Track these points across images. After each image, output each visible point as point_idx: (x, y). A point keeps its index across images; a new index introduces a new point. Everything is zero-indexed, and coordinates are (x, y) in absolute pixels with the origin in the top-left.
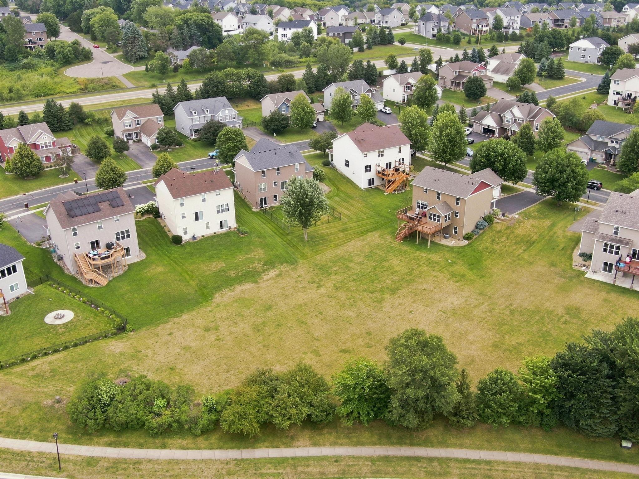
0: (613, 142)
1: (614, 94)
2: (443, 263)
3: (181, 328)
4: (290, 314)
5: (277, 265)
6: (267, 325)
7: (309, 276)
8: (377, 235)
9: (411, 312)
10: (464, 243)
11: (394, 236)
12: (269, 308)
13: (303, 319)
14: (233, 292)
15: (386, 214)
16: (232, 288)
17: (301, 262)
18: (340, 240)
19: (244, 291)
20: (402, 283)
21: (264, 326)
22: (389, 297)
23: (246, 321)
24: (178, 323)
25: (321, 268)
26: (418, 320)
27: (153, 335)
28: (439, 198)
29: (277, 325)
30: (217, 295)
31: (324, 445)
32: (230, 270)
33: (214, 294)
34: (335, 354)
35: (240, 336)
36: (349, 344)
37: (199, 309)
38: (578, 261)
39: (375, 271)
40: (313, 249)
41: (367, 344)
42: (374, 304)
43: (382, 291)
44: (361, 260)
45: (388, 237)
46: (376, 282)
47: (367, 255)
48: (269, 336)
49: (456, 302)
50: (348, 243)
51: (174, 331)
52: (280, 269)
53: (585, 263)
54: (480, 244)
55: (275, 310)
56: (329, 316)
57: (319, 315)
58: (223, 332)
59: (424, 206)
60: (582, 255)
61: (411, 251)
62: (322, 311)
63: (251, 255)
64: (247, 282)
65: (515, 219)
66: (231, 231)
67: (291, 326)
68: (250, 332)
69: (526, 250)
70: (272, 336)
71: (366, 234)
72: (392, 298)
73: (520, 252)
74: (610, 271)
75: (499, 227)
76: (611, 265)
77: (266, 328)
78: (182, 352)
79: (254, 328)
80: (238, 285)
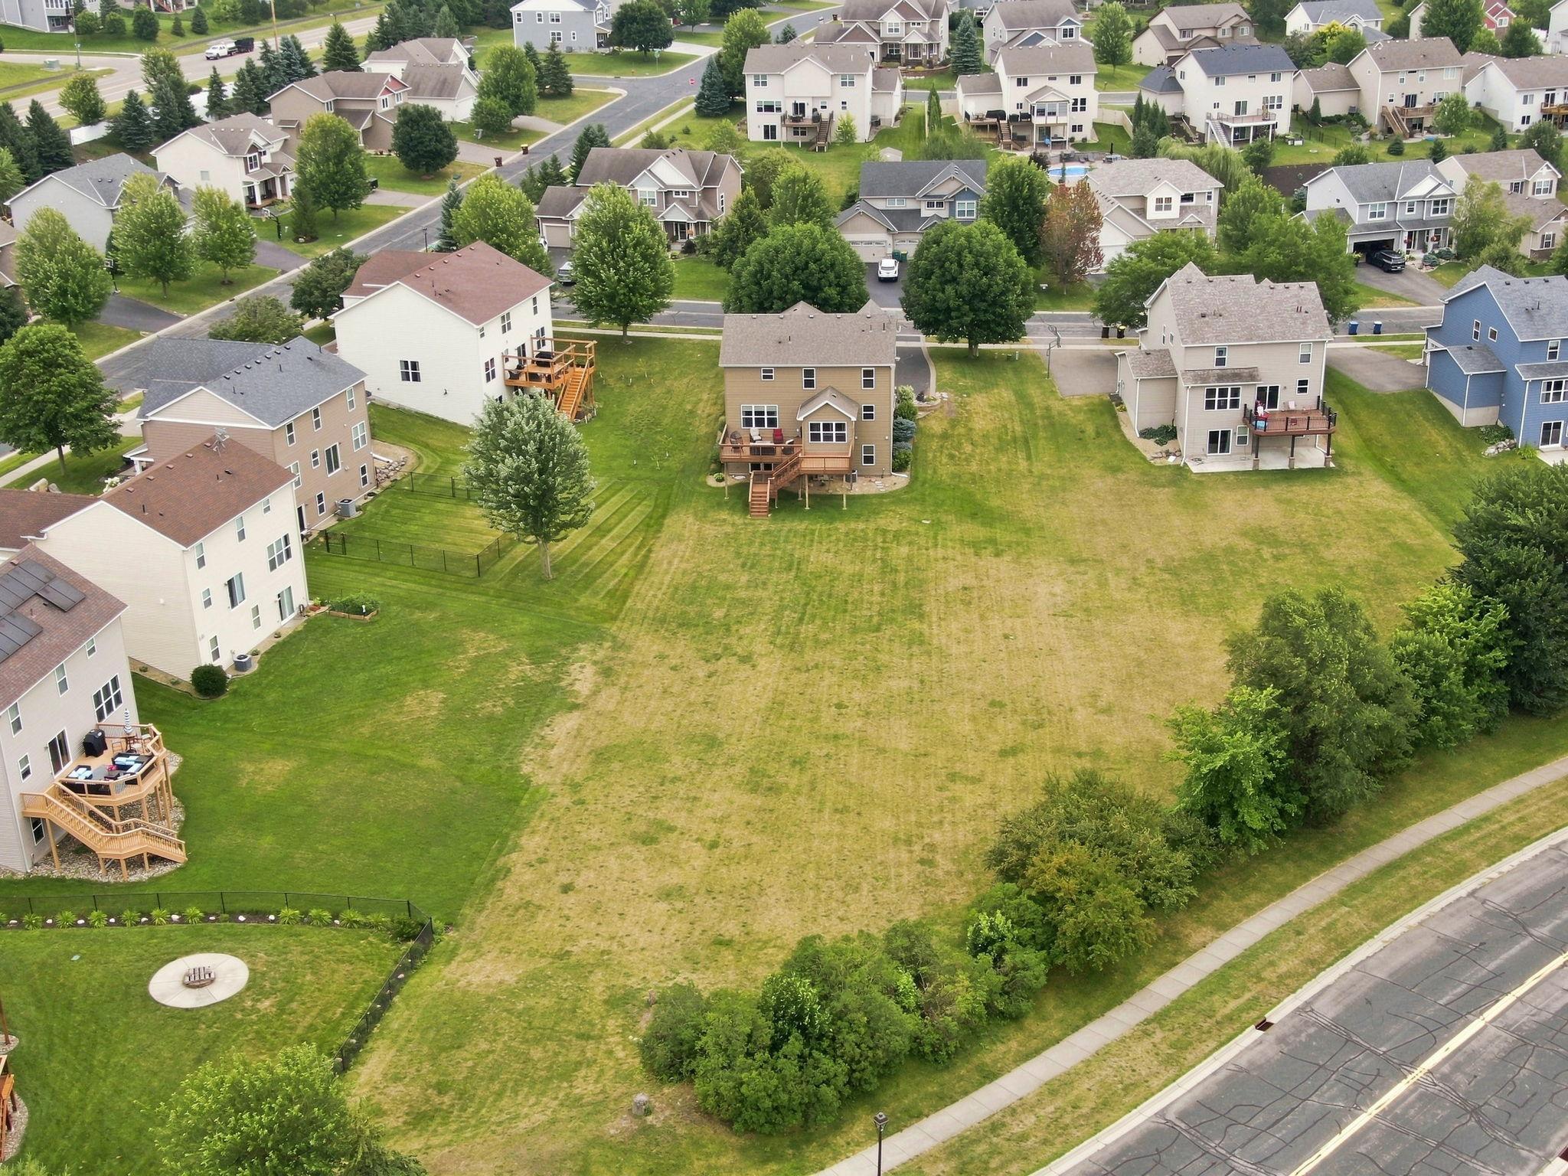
0: (930, 205)
1: (760, 110)
2: (921, 530)
3: (571, 866)
4: (783, 733)
5: (563, 652)
6: (772, 773)
7: (682, 648)
8: (691, 520)
9: (1006, 637)
10: (902, 479)
11: (732, 509)
12: (712, 742)
13: (824, 731)
14: (553, 747)
15: (634, 473)
16: (537, 740)
17: (613, 628)
18: (623, 553)
19: (578, 734)
20: (903, 591)
21: (769, 777)
22: (925, 626)
23: (709, 786)
24: (541, 861)
25: (684, 624)
26: (1041, 645)
27: (522, 911)
28: (809, 384)
29: (794, 763)
30: (526, 769)
31: (1238, 921)
32: (475, 701)
33: (514, 770)
34: (1000, 766)
35: (751, 816)
36: (995, 738)
37: (538, 813)
38: (1149, 448)
39: (813, 589)
40: (596, 593)
41: (1024, 723)
42: (915, 649)
43: (892, 620)
44: (744, 578)
45: (724, 515)
46: (850, 607)
47: (743, 565)
48: (813, 789)
49: (1057, 590)
50: (653, 555)
51: (564, 878)
52: (584, 659)
53: (1165, 448)
54: (935, 472)
55: (733, 740)
56: (869, 705)
57: (843, 711)
58: (694, 828)
59: (766, 417)
60: (1146, 434)
61: (819, 526)
62: (835, 701)
63: (472, 653)
64: (553, 713)
65: (949, 402)
66: (316, 618)
67: (825, 752)
68: (759, 801)
69: (1029, 458)
70: (820, 787)
71: (662, 525)
72: (930, 626)
73: (1023, 465)
74: (1224, 449)
75: (936, 426)
76: (1225, 434)
77: (781, 780)
78: (679, 905)
79: (754, 791)
80: (541, 728)
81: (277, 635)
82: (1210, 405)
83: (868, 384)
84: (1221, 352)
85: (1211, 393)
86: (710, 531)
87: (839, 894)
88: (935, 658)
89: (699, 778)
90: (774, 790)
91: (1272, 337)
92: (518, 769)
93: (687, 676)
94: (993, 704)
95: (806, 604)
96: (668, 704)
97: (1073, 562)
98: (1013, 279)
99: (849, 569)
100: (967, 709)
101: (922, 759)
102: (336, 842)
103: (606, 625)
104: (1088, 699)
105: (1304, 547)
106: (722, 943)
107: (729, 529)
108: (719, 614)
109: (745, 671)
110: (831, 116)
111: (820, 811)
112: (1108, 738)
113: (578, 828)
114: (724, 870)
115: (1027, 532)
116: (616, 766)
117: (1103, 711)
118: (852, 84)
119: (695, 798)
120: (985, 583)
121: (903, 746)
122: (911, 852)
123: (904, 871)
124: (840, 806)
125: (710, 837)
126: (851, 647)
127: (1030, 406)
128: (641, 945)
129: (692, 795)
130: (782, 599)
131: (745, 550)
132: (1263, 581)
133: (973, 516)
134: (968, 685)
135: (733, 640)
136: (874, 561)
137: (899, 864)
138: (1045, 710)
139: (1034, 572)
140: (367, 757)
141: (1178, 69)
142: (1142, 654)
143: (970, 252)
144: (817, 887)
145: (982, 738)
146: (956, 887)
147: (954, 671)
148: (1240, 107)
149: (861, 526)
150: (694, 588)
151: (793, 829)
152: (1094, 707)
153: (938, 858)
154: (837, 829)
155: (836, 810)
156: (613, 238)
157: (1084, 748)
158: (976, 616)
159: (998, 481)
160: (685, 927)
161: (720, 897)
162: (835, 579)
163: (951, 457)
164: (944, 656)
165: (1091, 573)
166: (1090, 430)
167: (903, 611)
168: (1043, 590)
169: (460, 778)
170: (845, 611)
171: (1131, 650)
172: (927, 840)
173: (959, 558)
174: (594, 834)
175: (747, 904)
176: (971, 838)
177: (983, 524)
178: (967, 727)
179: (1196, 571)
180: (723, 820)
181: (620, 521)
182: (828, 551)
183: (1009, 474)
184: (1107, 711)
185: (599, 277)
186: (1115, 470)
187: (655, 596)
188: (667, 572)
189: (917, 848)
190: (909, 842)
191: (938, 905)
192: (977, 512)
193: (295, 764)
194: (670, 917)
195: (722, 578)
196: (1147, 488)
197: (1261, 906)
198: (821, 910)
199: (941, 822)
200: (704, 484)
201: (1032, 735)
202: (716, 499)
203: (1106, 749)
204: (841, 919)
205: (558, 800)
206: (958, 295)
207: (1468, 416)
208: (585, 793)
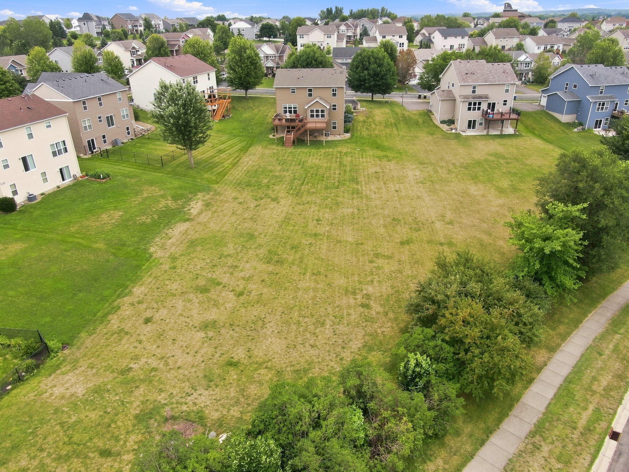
1: (301, 46)
2: (356, 152)
3: (155, 306)
4: (288, 233)
5: (190, 196)
6: (280, 253)
7: (246, 195)
8: (260, 148)
9: (397, 191)
10: (348, 135)
11: (278, 145)
12: (251, 237)
13: (309, 232)
14: (170, 239)
15: (241, 134)
16: (164, 235)
17: (216, 186)
18: (228, 159)
19: (186, 232)
20: (349, 173)
21: (278, 255)
22: (359, 187)
23: (245, 260)
24: (139, 302)
25: (249, 185)
26: (413, 195)
27: (116, 335)
28: (310, 95)
29: (292, 248)
30: (152, 250)
31: (559, 345)
32: (137, 216)
33: (146, 250)
34: (402, 250)
35: (265, 277)
36: (397, 236)
37: (149, 273)
38: (445, 127)
39: (309, 172)
40: (212, 173)
41: (411, 228)
42: (355, 196)
43: (344, 184)
44: (279, 168)
45: (274, 147)
46: (325, 179)
47: (279, 164)
48: (302, 262)
49: (417, 174)
50: (241, 160)
51: (148, 314)
52: (199, 199)
53: (450, 127)
54: (361, 133)
55: (262, 236)
56: (333, 220)
57: (320, 222)
58: (232, 283)
59: (293, 109)
60: (443, 122)
61: (314, 151)
62: (316, 218)
63: (145, 195)
64: (176, 223)
65: (366, 111)
66: (81, 181)
67: (308, 242)
68: (271, 268)
69: (398, 130)
70: (305, 261)
71: (248, 150)
72: (361, 186)
73: (396, 132)
74: (474, 128)
75: (361, 118)
76: (475, 121)
77: (285, 256)
78: (211, 334)
79: (269, 262)
80: (168, 230)
81: (58, 187)
82: (469, 109)
83: (334, 95)
84: (474, 88)
85: (470, 104)
86: (267, 152)
87: (312, 328)
88: (364, 199)
89: (241, 255)
90: (280, 262)
91: (495, 82)
92: (148, 249)
93: (245, 207)
94: (394, 219)
95: (305, 178)
96: (233, 219)
97: (421, 164)
98: (389, 70)
99: (325, 165)
100: (382, 222)
101: (360, 246)
102: (21, 290)
103: (214, 186)
104: (440, 218)
105: (517, 160)
106: (232, 364)
107: (275, 151)
108: (265, 181)
109: (273, 205)
110: (324, 47)
111: (304, 274)
112: (454, 236)
113: (167, 282)
114: (243, 310)
115: (400, 153)
116: (199, 248)
117: (449, 223)
118: (330, 37)
119: (236, 266)
120: (385, 170)
121: (350, 239)
122: (355, 299)
123: (352, 311)
124: (315, 272)
125: (239, 289)
126: (325, 195)
127: (397, 114)
128: (179, 364)
129: (234, 264)
130: (294, 176)
131: (281, 158)
132: (504, 171)
133: (377, 148)
134: (380, 211)
135: (270, 192)
136: (336, 162)
137: (349, 307)
138: (420, 223)
139: (406, 167)
140: (67, 242)
141: (432, 36)
142: (461, 198)
143: (373, 58)
144: (299, 323)
145: (390, 236)
146: (384, 322)
147: (373, 205)
148: (452, 47)
149: (331, 150)
150: (256, 171)
151: (288, 284)
152: (444, 221)
153: (372, 303)
154: (313, 285)
155: (313, 274)
156: (241, 56)
157: (443, 240)
158: (382, 183)
159: (386, 137)
160: (211, 350)
161: (237, 329)
162: (319, 169)
163: (367, 129)
164: (368, 198)
165: (430, 168)
166: (421, 120)
167: (349, 181)
168: (410, 173)
169: (114, 254)
170: (323, 180)
171: (455, 197)
172: (365, 292)
173: (373, 162)
174: (175, 286)
175: (253, 334)
176: (390, 291)
177: (382, 151)
178: (382, 230)
179: (475, 168)
180: (248, 279)
181: (231, 148)
182: (316, 159)
183: (390, 135)
184: (451, 223)
185: (236, 71)
186: (432, 134)
187: (238, 174)
188: (246, 166)
189: (359, 297)
190: (354, 293)
191: (374, 335)
192: (378, 147)
193: (26, 245)
194: (203, 343)
195: (269, 168)
196: (446, 140)
197: (568, 334)
198: (300, 339)
199: (372, 281)
200: (268, 137)
201: (415, 235)
202: (272, 142)
203: (454, 241)
204: (312, 346)
205: (162, 266)
206: (369, 74)
207: (565, 118)
208: (178, 264)
